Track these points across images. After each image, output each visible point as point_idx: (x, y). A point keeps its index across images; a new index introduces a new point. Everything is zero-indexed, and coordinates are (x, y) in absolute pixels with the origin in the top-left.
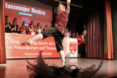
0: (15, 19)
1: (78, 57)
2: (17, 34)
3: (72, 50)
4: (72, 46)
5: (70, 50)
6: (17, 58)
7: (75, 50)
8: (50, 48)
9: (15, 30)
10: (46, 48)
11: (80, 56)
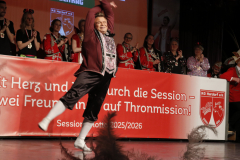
0: (28, 12)
1: (228, 141)
2: (35, 60)
3: (207, 117)
4: (209, 104)
5: (202, 115)
6: (32, 134)
7: (218, 118)
8: (136, 108)
9: (30, 47)
10: (123, 105)
11: (234, 138)
